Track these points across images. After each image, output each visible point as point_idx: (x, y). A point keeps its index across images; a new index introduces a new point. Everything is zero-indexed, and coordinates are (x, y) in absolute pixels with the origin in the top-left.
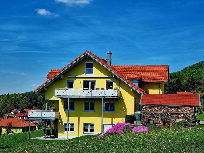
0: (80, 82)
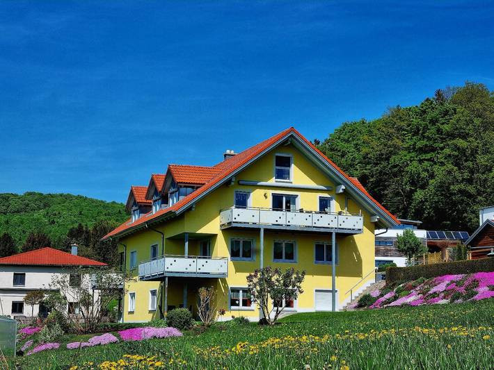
0: (265, 195)
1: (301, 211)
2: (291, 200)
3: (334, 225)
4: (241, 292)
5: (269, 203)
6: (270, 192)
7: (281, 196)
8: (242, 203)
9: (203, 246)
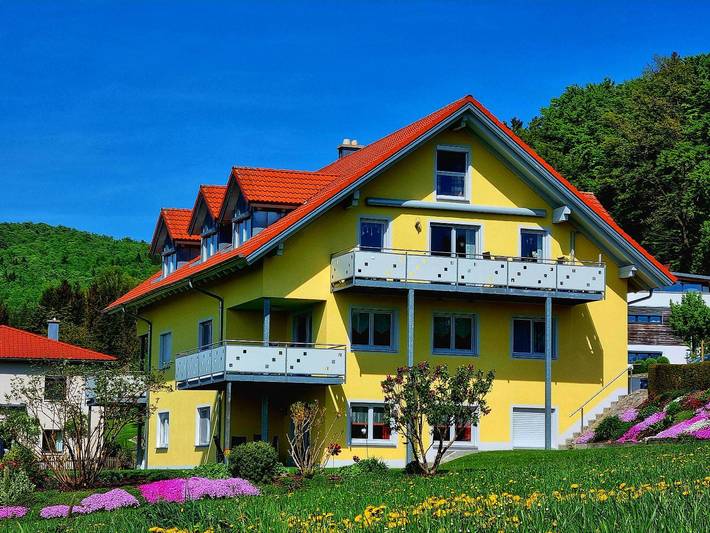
0: (417, 226)
1: (487, 256)
2: (467, 235)
3: (549, 283)
4: (371, 411)
5: (425, 240)
6: (426, 221)
7: (447, 228)
8: (372, 240)
9: (298, 324)
